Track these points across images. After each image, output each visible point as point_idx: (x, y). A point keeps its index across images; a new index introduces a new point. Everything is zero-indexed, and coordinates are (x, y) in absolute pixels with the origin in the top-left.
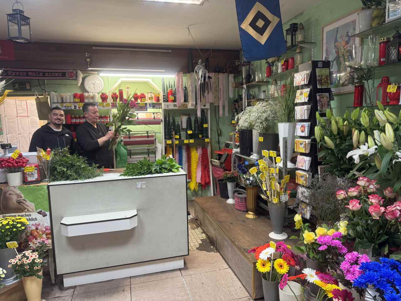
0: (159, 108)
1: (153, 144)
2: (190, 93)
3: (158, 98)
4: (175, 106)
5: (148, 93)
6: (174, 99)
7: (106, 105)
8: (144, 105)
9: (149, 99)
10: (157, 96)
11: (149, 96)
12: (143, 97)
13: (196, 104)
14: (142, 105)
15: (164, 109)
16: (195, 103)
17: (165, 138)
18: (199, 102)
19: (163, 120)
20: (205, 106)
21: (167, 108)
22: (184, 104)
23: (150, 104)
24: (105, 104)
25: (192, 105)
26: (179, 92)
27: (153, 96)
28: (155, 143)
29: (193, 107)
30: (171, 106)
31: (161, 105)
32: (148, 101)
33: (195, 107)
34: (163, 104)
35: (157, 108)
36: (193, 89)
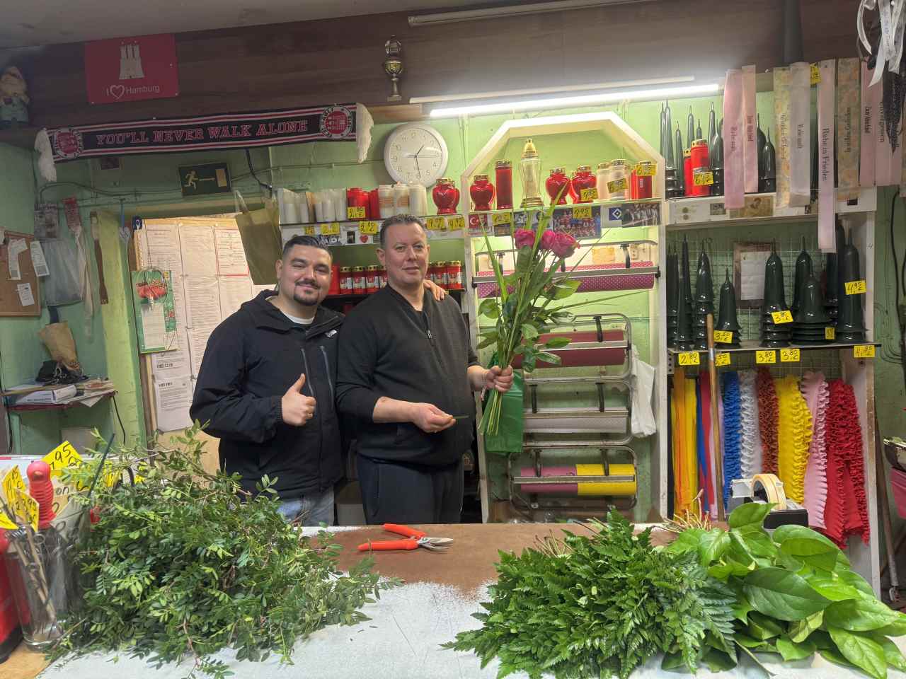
0: (650, 223)
1: (621, 362)
2: (788, 150)
3: (648, 181)
4: (717, 208)
5: (605, 166)
6: (712, 182)
7: (451, 223)
8: (590, 215)
9: (610, 188)
10: (644, 173)
11: (611, 177)
12: (584, 182)
13: (814, 195)
14: (581, 216)
15: (667, 227)
16: (807, 192)
17: (670, 343)
18: (825, 186)
19: (663, 270)
20: (853, 202)
21: (681, 221)
22: (758, 199)
23: (611, 210)
24: (446, 220)
25: (795, 202)
26: (738, 150)
27: (626, 176)
28: (626, 360)
29: (800, 211)
30: (699, 210)
31: (658, 209)
32: (605, 199)
33: (808, 208)
34: (665, 206)
35: (639, 225)
36: (800, 133)
